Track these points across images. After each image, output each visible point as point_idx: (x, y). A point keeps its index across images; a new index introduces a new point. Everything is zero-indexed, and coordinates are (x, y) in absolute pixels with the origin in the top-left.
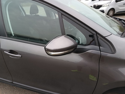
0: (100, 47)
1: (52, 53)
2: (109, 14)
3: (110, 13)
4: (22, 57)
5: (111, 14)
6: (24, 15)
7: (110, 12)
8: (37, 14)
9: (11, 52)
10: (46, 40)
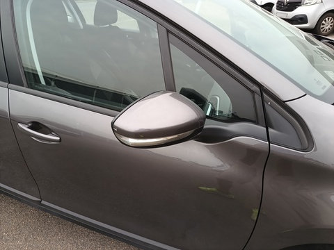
0: (270, 130)
1: (132, 141)
2: (322, 26)
3: (323, 24)
4: (60, 140)
5: (327, 28)
6: (82, 27)
7: (324, 22)
8: (113, 25)
9: (36, 125)
10: (131, 97)
